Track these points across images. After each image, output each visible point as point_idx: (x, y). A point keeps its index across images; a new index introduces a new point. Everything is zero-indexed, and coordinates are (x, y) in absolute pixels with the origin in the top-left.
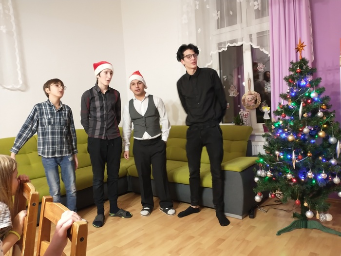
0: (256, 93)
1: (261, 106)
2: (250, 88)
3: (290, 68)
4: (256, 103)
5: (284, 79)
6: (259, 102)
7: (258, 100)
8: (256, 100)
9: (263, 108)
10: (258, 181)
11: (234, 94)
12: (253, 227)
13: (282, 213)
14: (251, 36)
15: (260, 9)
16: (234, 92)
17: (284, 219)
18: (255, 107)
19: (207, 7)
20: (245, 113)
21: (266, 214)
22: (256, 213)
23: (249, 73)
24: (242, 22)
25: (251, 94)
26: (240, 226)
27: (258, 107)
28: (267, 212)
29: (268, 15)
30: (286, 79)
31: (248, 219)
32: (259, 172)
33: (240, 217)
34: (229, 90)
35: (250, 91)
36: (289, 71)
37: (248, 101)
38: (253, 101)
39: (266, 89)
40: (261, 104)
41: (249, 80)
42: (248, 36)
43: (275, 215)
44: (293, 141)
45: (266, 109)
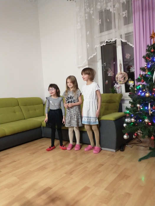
0: (125, 73)
1: (128, 81)
2: (121, 70)
3: (146, 50)
4: (125, 79)
5: (143, 57)
6: (127, 79)
7: (126, 77)
8: (125, 78)
9: (129, 82)
10: (126, 126)
11: (111, 74)
12: (123, 157)
13: (142, 148)
14: (121, 36)
15: (127, 16)
16: (111, 73)
17: (143, 152)
18: (124, 82)
19: (93, 17)
20: (118, 86)
21: (131, 149)
22: (125, 148)
23: (120, 60)
24: (115, 28)
25: (122, 74)
26: (114, 156)
27: (126, 82)
28: (132, 147)
29: (132, 23)
30: (144, 57)
31: (119, 152)
32: (126, 120)
33: (114, 151)
34: (108, 72)
35: (121, 72)
36: (146, 52)
37: (120, 78)
38: (123, 78)
39: (131, 70)
40: (128, 80)
41: (121, 64)
42: (120, 36)
43: (137, 149)
44: (149, 97)
45: (131, 83)
